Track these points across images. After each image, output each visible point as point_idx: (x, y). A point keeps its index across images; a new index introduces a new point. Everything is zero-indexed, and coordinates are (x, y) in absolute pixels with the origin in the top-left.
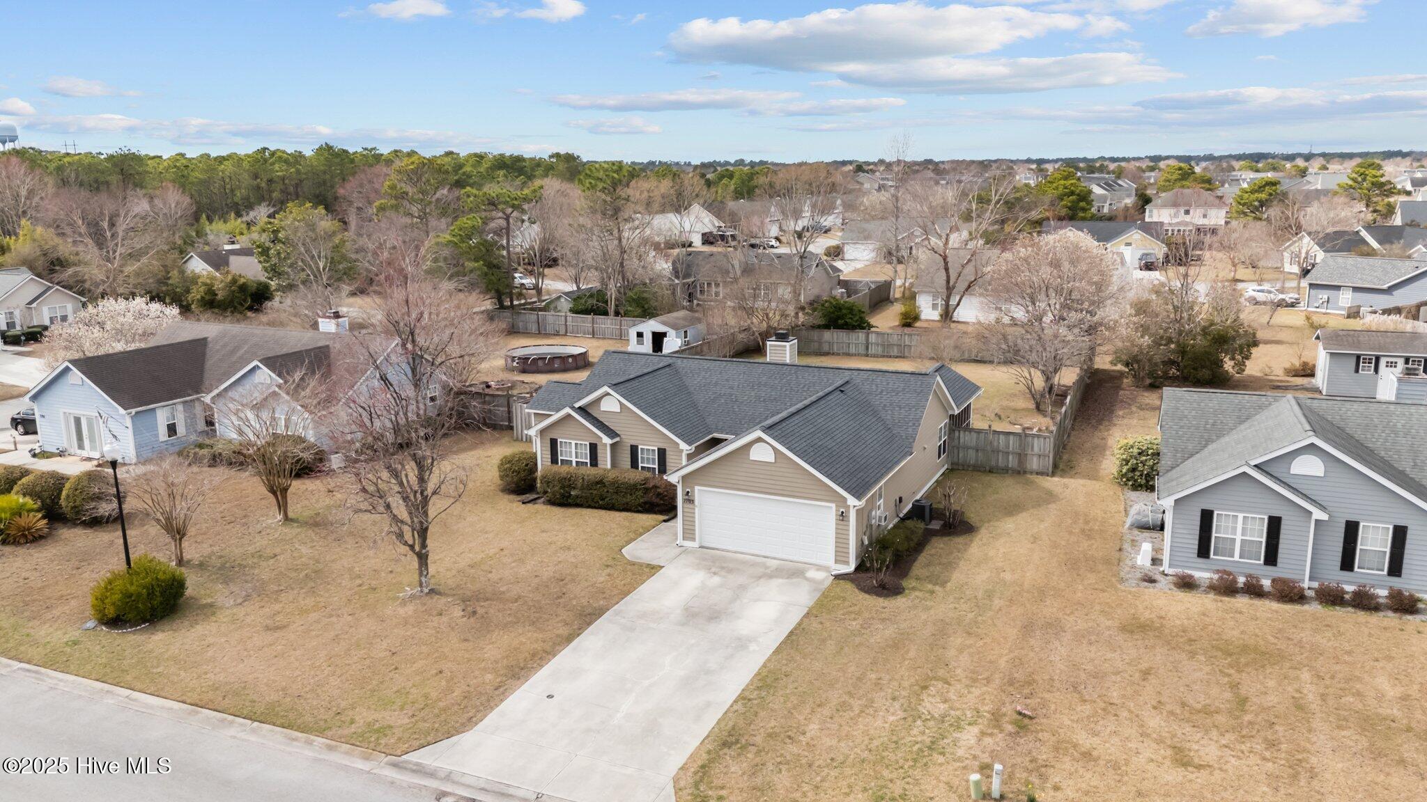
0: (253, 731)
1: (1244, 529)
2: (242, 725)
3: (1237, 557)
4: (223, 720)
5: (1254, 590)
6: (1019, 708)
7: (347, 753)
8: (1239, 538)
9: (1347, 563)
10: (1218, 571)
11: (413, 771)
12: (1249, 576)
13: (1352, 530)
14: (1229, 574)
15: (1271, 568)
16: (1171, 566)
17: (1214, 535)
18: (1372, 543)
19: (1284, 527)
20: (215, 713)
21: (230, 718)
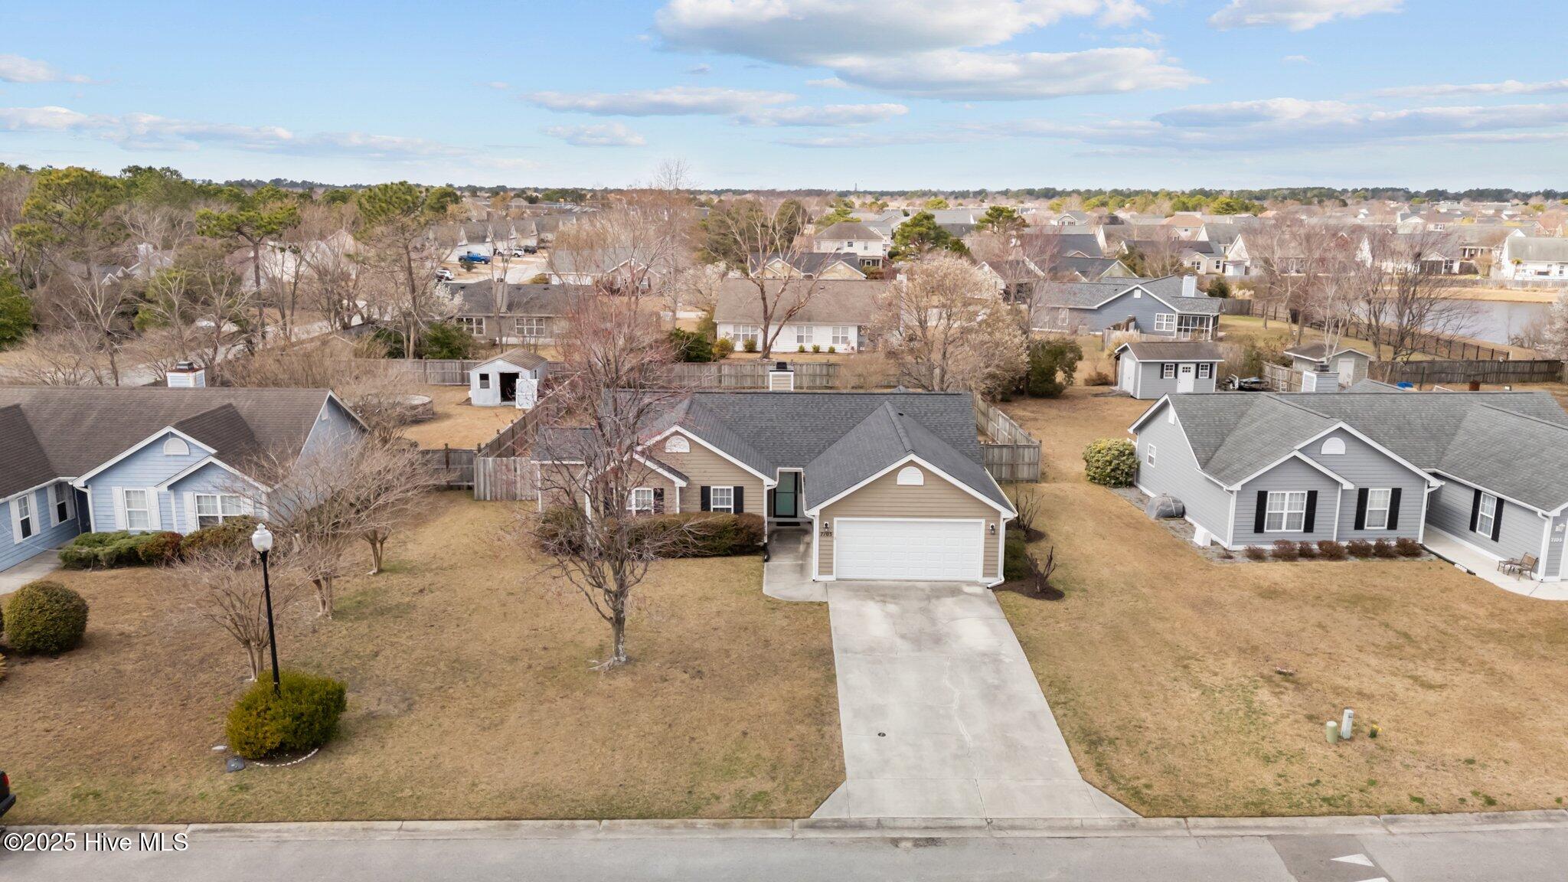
0: (609, 829)
1: (1290, 504)
2: (588, 827)
3: (1284, 529)
4: (560, 827)
5: (1306, 553)
6: (1278, 669)
7: (745, 827)
8: (1286, 512)
9: (1359, 524)
10: (1276, 543)
11: (838, 828)
12: (1301, 543)
13: (1363, 494)
14: (1288, 543)
15: (1309, 534)
16: (1234, 543)
17: (1267, 511)
18: (1379, 502)
19: (1319, 499)
20: (541, 822)
21: (566, 822)
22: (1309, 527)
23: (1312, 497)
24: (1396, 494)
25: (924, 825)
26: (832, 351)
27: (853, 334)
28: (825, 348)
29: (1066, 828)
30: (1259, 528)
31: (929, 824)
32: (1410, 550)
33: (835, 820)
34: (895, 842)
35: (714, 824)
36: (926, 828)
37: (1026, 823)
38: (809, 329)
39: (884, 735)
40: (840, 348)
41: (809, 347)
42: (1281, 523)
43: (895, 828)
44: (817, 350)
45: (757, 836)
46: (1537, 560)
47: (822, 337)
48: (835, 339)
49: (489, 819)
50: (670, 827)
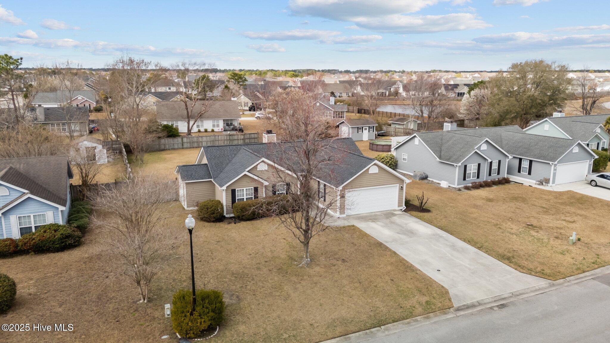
0: (387, 330)
1: (473, 169)
3: (471, 178)
4: (366, 334)
5: (480, 186)
6: (526, 224)
7: (435, 316)
8: (472, 172)
9: (490, 175)
10: (469, 183)
13: (491, 163)
14: (472, 183)
15: (478, 179)
16: (458, 185)
17: (467, 172)
18: (495, 166)
19: (481, 166)
20: (357, 334)
21: (367, 331)
22: (478, 177)
23: (479, 165)
24: (500, 162)
25: (493, 300)
26: (213, 131)
27: (221, 124)
28: (209, 130)
29: (536, 290)
30: (464, 179)
31: (495, 299)
32: (506, 181)
33: (464, 305)
34: (491, 308)
35: (424, 318)
36: (495, 301)
37: (523, 292)
38: (202, 121)
39: (440, 271)
40: (216, 129)
41: (202, 130)
42: (470, 176)
43: (485, 304)
44: (206, 131)
45: (444, 318)
46: (549, 179)
47: (208, 125)
48: (214, 126)
49: (335, 338)
50: (409, 323)
